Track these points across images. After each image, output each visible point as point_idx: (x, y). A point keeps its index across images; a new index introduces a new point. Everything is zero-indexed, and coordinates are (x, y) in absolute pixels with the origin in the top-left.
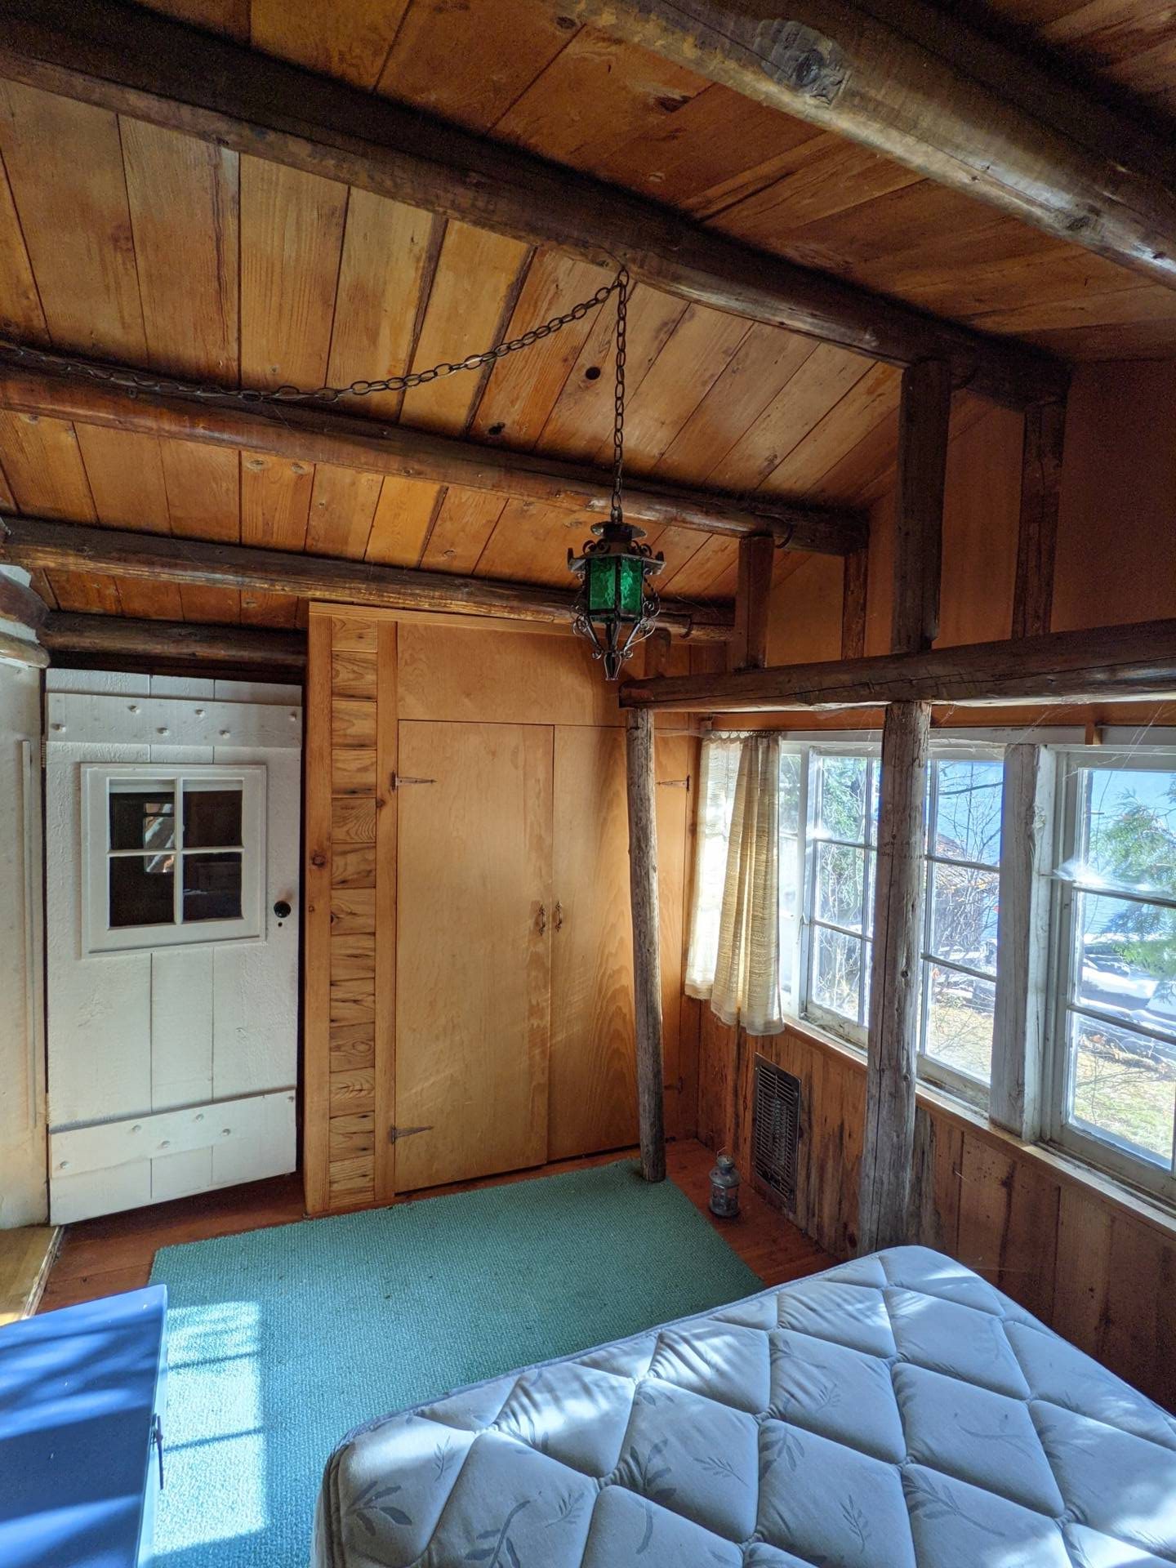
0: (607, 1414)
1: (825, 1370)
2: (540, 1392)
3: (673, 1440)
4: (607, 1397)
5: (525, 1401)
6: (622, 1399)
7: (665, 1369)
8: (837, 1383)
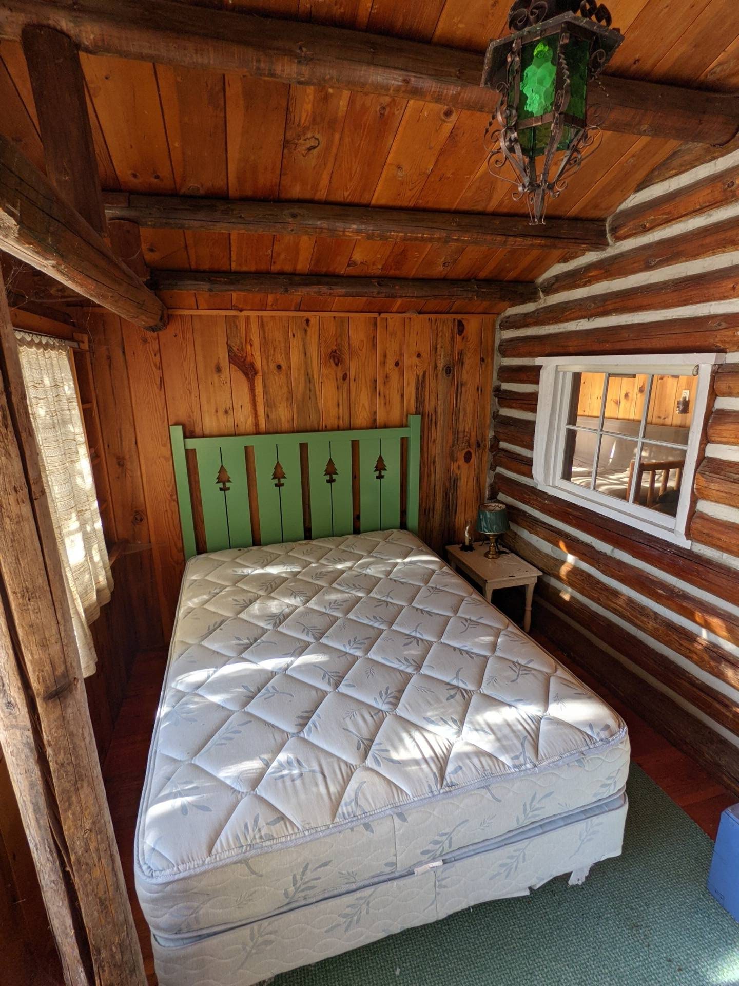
0: (478, 714)
1: (345, 727)
2: (519, 731)
3: (444, 700)
4: (479, 724)
5: (527, 727)
6: (471, 722)
7: (443, 743)
8: (342, 721)
